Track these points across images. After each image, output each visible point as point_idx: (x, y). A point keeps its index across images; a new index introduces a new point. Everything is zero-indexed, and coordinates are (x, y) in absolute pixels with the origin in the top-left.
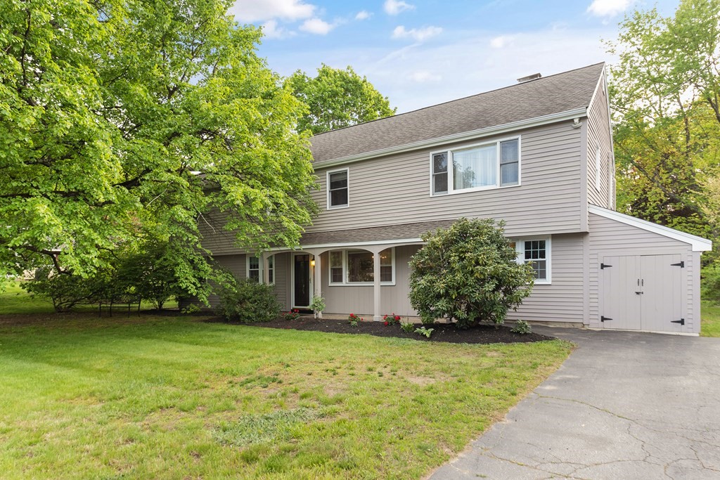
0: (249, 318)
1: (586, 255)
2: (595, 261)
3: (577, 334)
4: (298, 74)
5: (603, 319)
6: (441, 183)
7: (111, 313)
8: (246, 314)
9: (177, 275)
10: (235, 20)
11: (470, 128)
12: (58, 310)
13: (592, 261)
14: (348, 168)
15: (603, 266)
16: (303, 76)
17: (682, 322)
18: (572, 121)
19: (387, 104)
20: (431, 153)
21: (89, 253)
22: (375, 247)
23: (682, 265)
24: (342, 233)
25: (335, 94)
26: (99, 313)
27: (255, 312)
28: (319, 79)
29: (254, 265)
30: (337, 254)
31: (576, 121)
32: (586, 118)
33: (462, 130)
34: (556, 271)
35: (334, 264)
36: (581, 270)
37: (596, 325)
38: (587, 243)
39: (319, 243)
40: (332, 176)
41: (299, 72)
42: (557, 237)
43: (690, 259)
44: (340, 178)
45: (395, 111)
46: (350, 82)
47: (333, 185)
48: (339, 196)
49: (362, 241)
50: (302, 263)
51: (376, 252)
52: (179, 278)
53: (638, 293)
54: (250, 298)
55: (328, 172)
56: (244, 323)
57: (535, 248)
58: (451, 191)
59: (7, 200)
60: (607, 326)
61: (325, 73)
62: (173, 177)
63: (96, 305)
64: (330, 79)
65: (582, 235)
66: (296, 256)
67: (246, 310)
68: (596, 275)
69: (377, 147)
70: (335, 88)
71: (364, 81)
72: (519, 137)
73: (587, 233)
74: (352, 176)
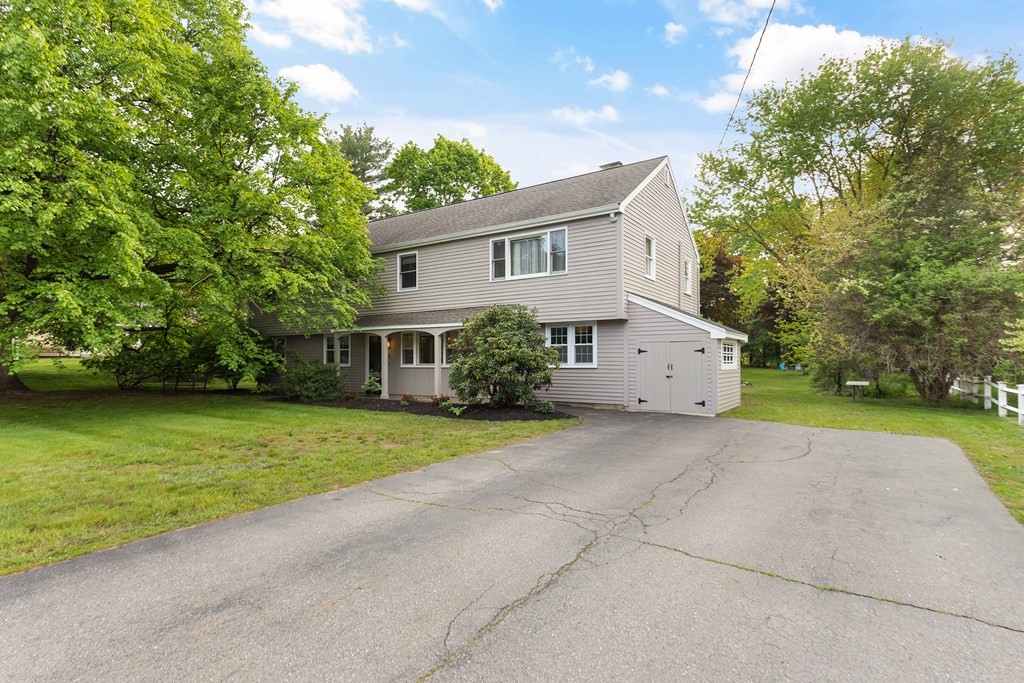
0: (308, 397)
1: (626, 340)
2: (634, 346)
3: (618, 413)
4: (410, 146)
5: (640, 401)
6: (499, 270)
7: (177, 392)
8: (305, 393)
9: (218, 353)
10: (299, 107)
11: (527, 217)
12: (122, 388)
13: (631, 347)
14: (416, 252)
15: (640, 351)
16: (415, 148)
17: (703, 404)
18: (609, 215)
19: (508, 178)
20: (491, 240)
21: (113, 333)
22: (436, 329)
23: (702, 351)
24: (410, 316)
25: (447, 169)
26: (164, 392)
27: (315, 391)
28: (433, 151)
29: (331, 346)
30: (408, 335)
31: (612, 215)
32: (620, 213)
33: (519, 220)
34: (601, 355)
35: (406, 345)
36: (621, 355)
37: (634, 407)
38: (627, 330)
39: (386, 325)
40: (402, 258)
41: (411, 143)
42: (602, 323)
43: (709, 345)
44: (410, 261)
45: (516, 186)
46: (465, 155)
47: (403, 267)
48: (409, 280)
49: (424, 323)
50: (375, 344)
51: (436, 334)
52: (220, 355)
53: (668, 377)
54: (311, 377)
55: (398, 255)
56: (302, 402)
57: (584, 333)
58: (508, 276)
59: (34, 283)
60: (644, 407)
61: (438, 145)
62: (207, 263)
63: (160, 384)
64: (443, 151)
65: (621, 322)
66: (371, 338)
67: (306, 389)
68: (634, 359)
69: (445, 232)
70: (447, 162)
71: (481, 155)
72: (566, 228)
73: (627, 320)
74: (421, 260)
